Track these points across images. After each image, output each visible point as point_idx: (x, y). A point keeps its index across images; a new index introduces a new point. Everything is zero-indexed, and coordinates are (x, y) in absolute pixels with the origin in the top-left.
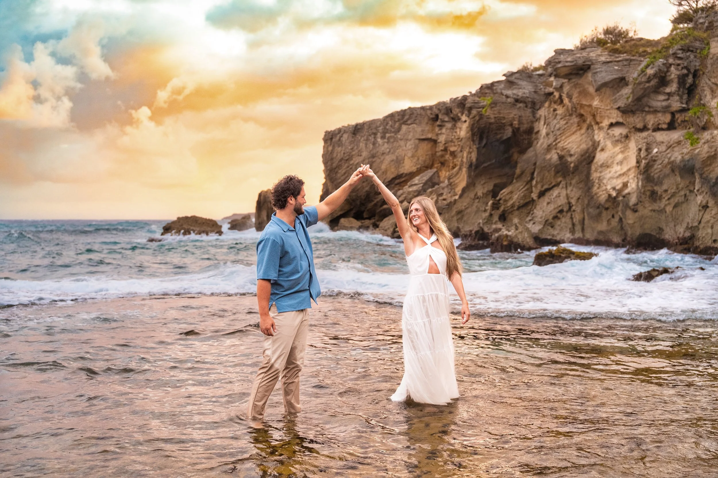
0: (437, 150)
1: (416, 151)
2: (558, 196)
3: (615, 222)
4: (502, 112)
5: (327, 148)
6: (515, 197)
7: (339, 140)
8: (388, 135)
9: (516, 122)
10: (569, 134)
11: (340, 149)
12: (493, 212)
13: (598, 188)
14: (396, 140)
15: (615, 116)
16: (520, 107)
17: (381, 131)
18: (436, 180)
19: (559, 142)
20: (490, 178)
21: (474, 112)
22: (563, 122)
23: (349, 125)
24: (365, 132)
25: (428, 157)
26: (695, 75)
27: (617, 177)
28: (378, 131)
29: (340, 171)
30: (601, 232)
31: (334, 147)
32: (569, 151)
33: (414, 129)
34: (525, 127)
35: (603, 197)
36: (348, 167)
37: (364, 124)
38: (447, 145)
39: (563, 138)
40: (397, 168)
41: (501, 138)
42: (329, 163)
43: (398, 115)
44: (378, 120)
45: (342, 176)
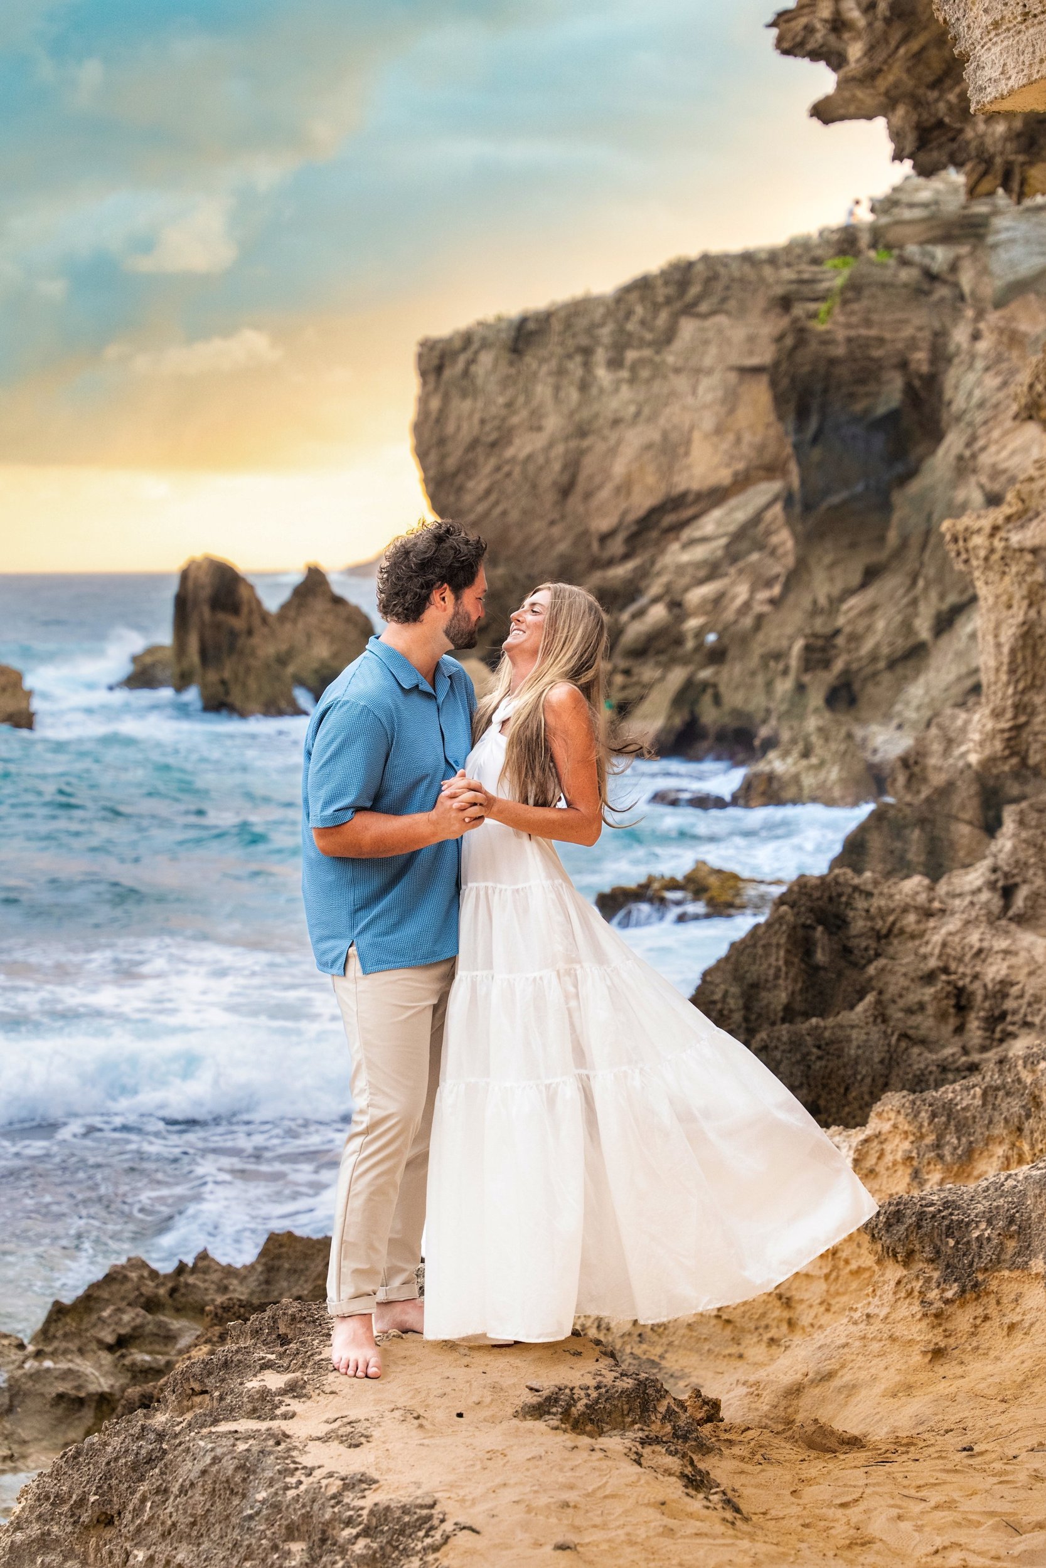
1: (732, 411)
5: (428, 402)
6: (881, 625)
7: (466, 373)
8: (631, 355)
9: (920, 358)
11: (466, 405)
12: (807, 678)
14: (659, 371)
17: (606, 340)
19: (983, 449)
23: (499, 319)
24: (553, 346)
28: (596, 340)
29: (471, 484)
31: (446, 399)
33: (720, 331)
36: (498, 469)
37: (546, 317)
39: (996, 434)
40: (667, 472)
41: (867, 411)
43: (666, 283)
44: (598, 301)
45: (480, 500)
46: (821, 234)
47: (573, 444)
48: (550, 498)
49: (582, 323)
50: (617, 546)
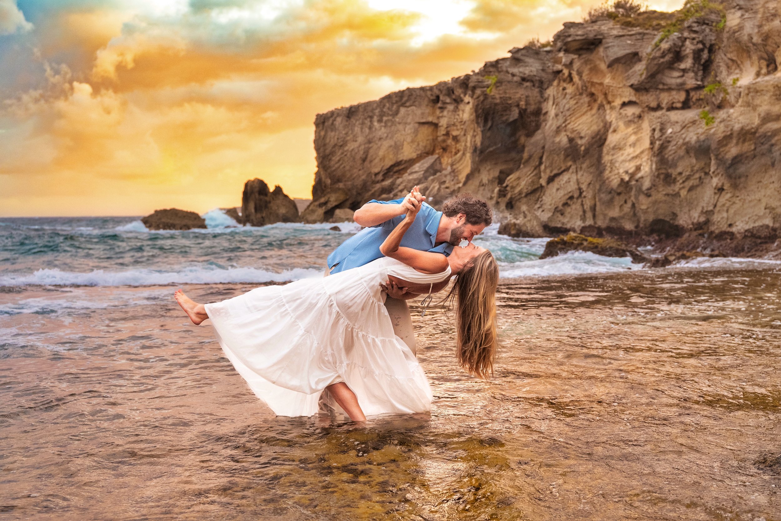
0: (439, 134)
1: (416, 136)
2: (569, 181)
3: (627, 208)
4: (508, 91)
5: (319, 133)
6: (523, 183)
7: (332, 124)
8: (385, 118)
9: (522, 103)
10: (579, 114)
11: (333, 134)
12: (499, 200)
13: (610, 172)
14: (393, 123)
15: (628, 95)
16: (527, 86)
17: (377, 114)
18: (438, 167)
19: (569, 124)
20: (496, 164)
21: (478, 92)
22: (573, 102)
23: (342, 108)
24: (360, 116)
25: (428, 142)
26: (711, 50)
27: (630, 160)
28: (374, 114)
29: (333, 158)
30: (613, 219)
32: (579, 133)
33: (413, 111)
34: (532, 108)
35: (615, 182)
36: (342, 153)
37: (358, 107)
38: (449, 129)
39: (573, 119)
40: (396, 154)
41: (507, 120)
42: (322, 150)
43: (396, 97)
44: (374, 102)
45: (336, 163)
46: (452, 79)
47: (367, 146)
48: (359, 162)
49: (370, 108)
50: (380, 177)
